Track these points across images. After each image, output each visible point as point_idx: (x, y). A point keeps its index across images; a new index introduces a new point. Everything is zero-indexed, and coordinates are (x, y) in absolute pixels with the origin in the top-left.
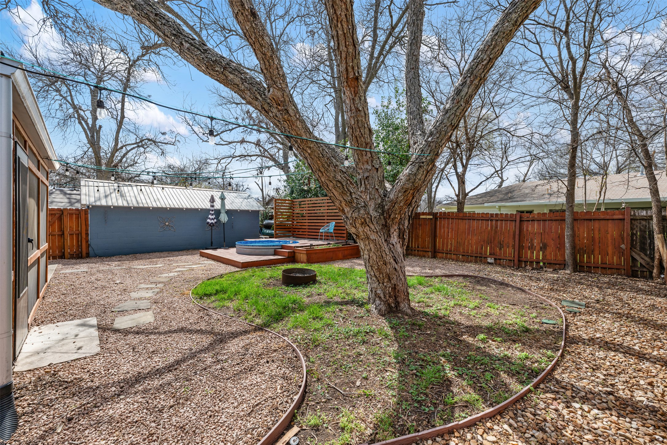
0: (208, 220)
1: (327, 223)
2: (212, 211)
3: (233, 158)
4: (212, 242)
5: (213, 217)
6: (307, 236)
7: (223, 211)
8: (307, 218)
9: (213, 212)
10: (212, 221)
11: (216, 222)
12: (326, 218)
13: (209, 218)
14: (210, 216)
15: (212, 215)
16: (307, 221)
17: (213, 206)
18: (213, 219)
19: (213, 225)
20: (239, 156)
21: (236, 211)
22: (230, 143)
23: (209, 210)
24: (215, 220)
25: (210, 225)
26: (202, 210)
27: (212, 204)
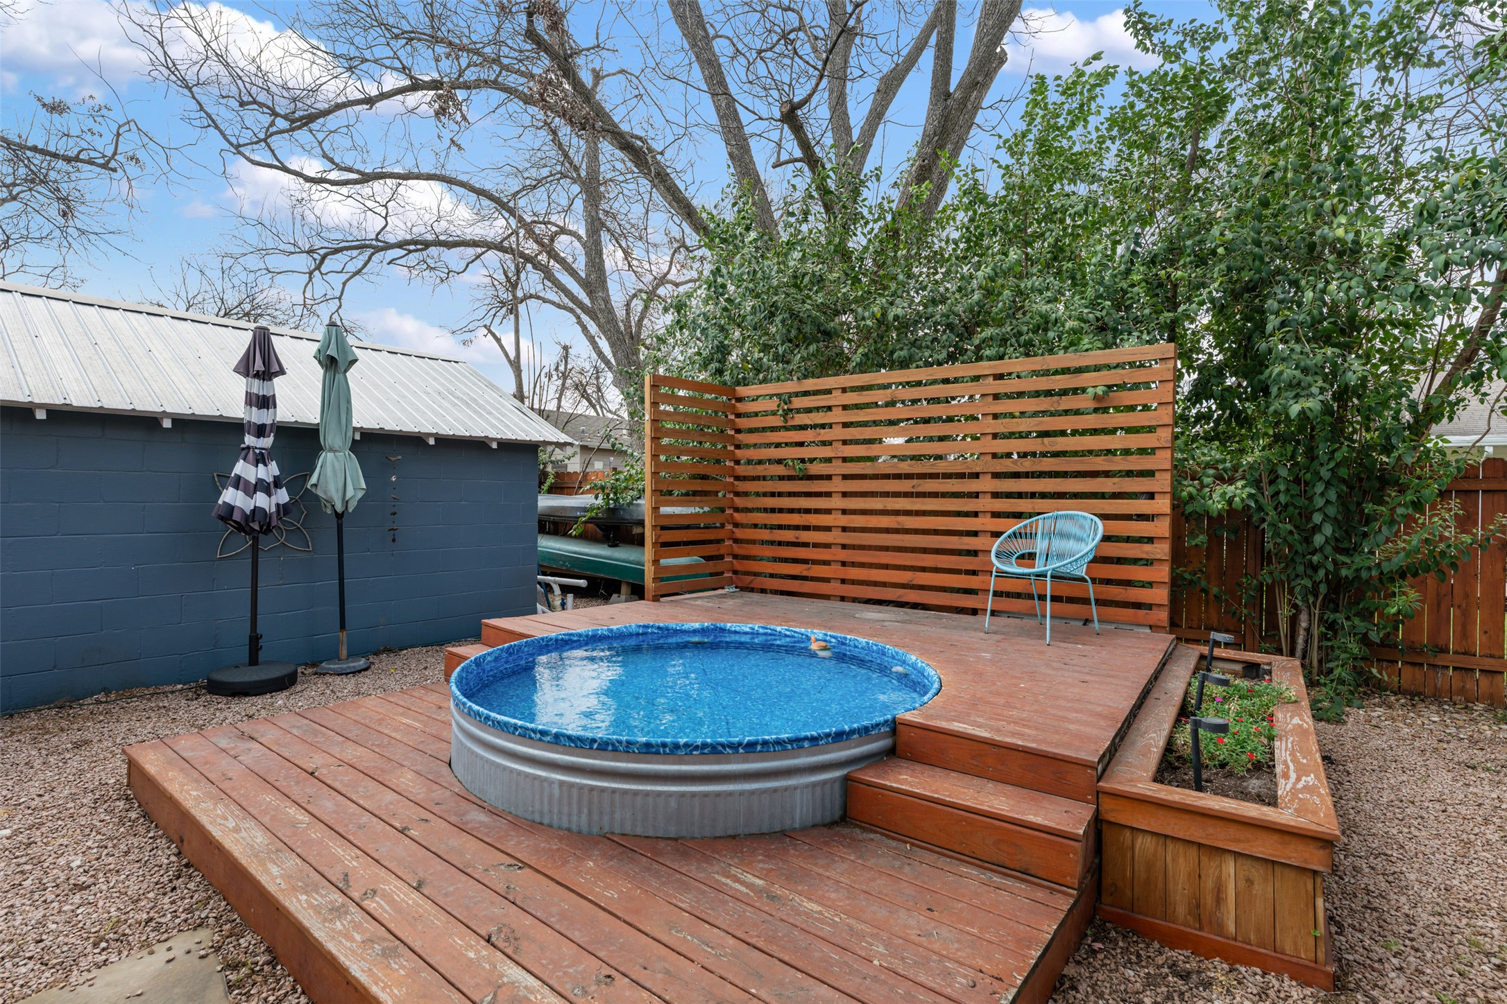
0: (230, 496)
1: (1019, 516)
2: (260, 431)
3: (378, 250)
4: (254, 642)
5: (269, 471)
6: (835, 588)
7: (331, 438)
8: (837, 485)
9: (267, 442)
10: (261, 500)
11: (283, 509)
12: (985, 484)
13: (238, 482)
14: (242, 468)
15: (260, 459)
16: (837, 502)
17: (266, 402)
18: (261, 486)
19: (267, 528)
20: (400, 245)
21: (413, 442)
22: (366, 178)
23: (235, 428)
24: (282, 496)
25: (240, 527)
26: (187, 425)
27: (257, 387)
